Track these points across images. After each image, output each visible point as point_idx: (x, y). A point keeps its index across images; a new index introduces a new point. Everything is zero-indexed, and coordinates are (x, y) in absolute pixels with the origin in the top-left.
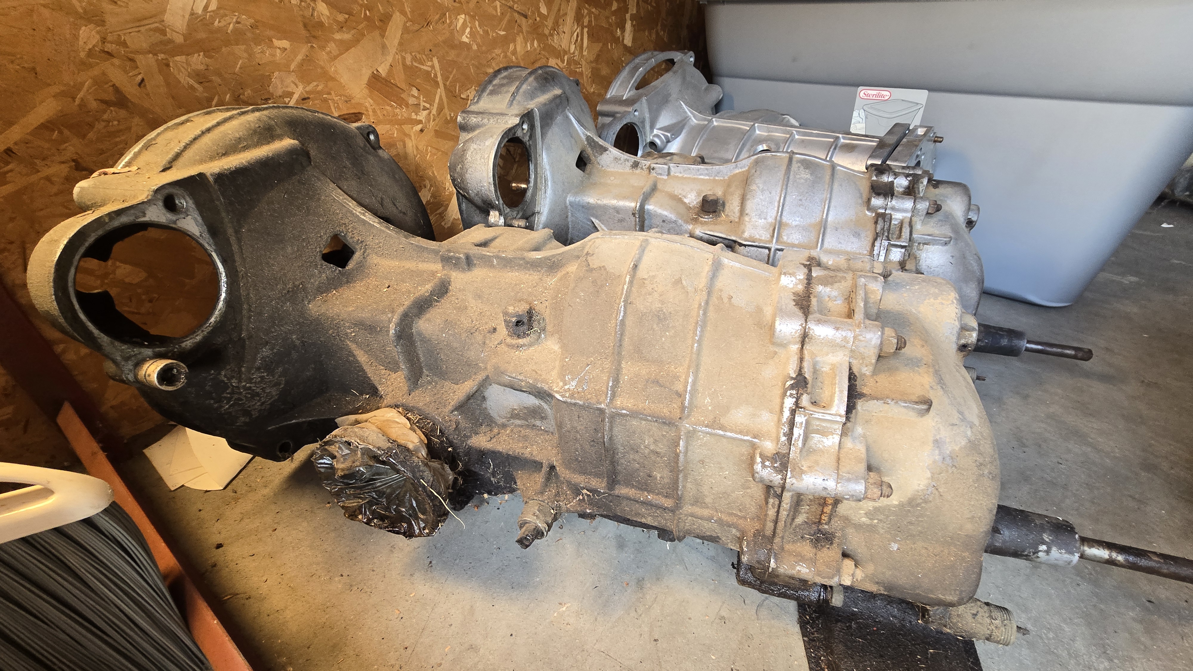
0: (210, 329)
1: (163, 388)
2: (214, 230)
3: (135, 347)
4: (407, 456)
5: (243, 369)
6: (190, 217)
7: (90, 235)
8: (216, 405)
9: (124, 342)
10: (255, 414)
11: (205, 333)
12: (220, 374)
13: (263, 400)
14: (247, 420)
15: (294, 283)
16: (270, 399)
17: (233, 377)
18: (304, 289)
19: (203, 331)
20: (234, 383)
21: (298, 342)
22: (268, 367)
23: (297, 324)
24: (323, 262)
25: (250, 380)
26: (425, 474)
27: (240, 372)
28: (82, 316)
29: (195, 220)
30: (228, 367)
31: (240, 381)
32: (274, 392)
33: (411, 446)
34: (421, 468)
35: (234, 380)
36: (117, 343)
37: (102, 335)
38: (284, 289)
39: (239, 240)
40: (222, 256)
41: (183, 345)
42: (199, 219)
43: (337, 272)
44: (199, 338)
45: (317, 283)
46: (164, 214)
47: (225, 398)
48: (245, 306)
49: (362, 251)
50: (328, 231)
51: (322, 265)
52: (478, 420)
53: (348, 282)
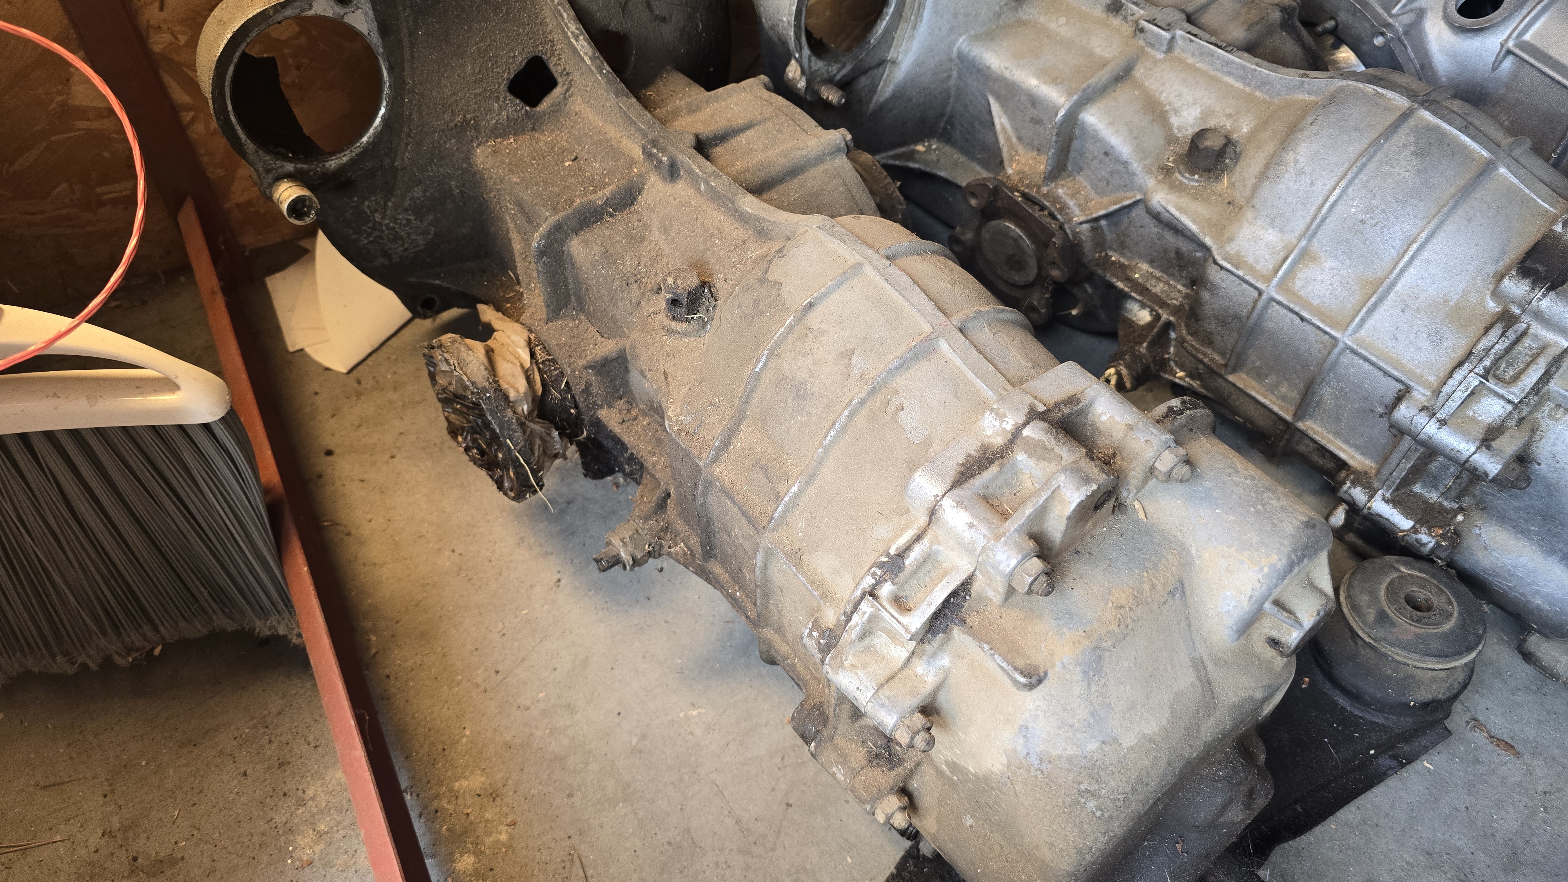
0: (359, 150)
1: (292, 220)
2: (384, 29)
3: (278, 159)
4: (501, 406)
5: (390, 204)
6: (360, 11)
7: (253, 30)
8: (354, 237)
9: (268, 151)
10: (396, 259)
11: (354, 154)
12: (363, 203)
13: (406, 245)
14: (386, 262)
15: (464, 116)
16: (414, 247)
17: (376, 211)
18: (477, 128)
19: (351, 151)
20: (377, 217)
21: (456, 191)
22: (419, 210)
23: (458, 169)
24: (508, 94)
25: (395, 220)
26: (516, 435)
27: (386, 205)
28: (233, 119)
29: (366, 14)
30: (373, 198)
31: (383, 218)
32: (421, 241)
33: (512, 395)
34: (513, 427)
35: (377, 215)
36: (261, 153)
37: (249, 142)
38: (451, 121)
39: (412, 45)
40: (389, 62)
41: (327, 164)
42: (371, 13)
43: (523, 112)
44: (345, 159)
45: (494, 122)
46: (332, 7)
47: (365, 231)
48: (406, 129)
49: (565, 87)
50: (526, 50)
51: (505, 98)
52: (618, 390)
53: (533, 129)
